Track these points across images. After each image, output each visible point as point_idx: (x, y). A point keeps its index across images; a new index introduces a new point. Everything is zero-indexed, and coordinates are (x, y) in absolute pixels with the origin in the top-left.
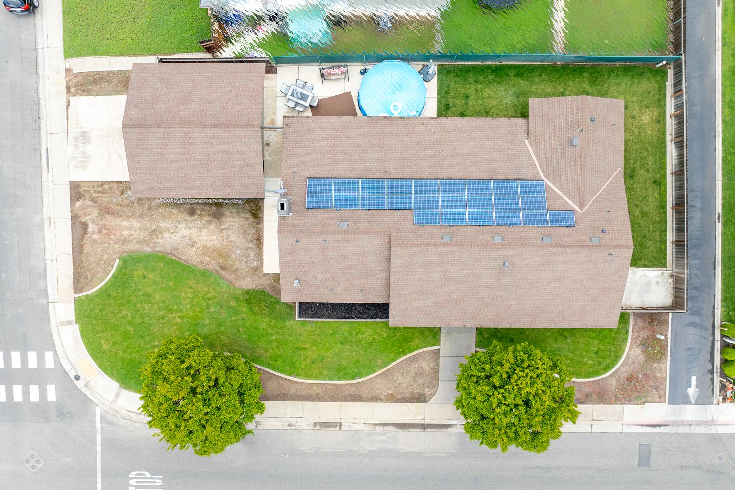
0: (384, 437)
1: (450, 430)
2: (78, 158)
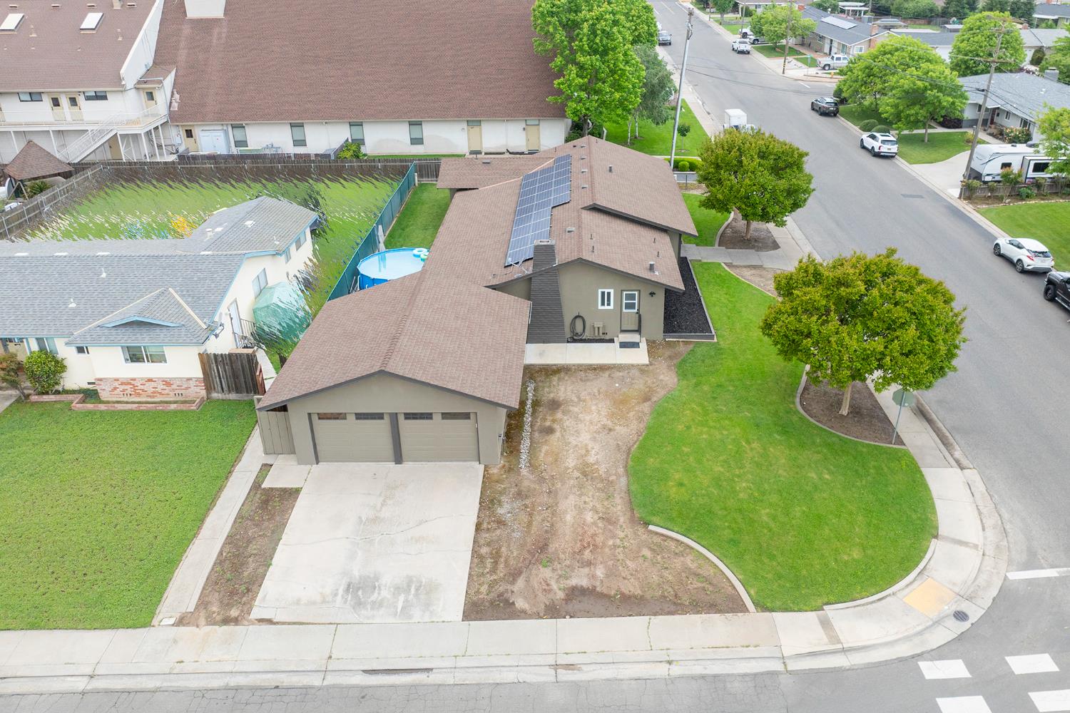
2: (406, 601)
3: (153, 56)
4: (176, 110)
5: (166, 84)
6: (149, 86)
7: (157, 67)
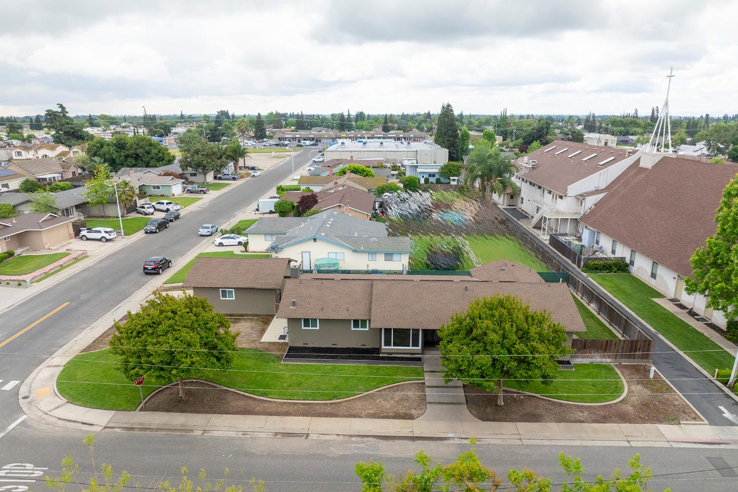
0: (363, 445)
1: (445, 442)
3: (608, 184)
4: (586, 213)
5: (588, 199)
6: (581, 198)
7: (603, 190)
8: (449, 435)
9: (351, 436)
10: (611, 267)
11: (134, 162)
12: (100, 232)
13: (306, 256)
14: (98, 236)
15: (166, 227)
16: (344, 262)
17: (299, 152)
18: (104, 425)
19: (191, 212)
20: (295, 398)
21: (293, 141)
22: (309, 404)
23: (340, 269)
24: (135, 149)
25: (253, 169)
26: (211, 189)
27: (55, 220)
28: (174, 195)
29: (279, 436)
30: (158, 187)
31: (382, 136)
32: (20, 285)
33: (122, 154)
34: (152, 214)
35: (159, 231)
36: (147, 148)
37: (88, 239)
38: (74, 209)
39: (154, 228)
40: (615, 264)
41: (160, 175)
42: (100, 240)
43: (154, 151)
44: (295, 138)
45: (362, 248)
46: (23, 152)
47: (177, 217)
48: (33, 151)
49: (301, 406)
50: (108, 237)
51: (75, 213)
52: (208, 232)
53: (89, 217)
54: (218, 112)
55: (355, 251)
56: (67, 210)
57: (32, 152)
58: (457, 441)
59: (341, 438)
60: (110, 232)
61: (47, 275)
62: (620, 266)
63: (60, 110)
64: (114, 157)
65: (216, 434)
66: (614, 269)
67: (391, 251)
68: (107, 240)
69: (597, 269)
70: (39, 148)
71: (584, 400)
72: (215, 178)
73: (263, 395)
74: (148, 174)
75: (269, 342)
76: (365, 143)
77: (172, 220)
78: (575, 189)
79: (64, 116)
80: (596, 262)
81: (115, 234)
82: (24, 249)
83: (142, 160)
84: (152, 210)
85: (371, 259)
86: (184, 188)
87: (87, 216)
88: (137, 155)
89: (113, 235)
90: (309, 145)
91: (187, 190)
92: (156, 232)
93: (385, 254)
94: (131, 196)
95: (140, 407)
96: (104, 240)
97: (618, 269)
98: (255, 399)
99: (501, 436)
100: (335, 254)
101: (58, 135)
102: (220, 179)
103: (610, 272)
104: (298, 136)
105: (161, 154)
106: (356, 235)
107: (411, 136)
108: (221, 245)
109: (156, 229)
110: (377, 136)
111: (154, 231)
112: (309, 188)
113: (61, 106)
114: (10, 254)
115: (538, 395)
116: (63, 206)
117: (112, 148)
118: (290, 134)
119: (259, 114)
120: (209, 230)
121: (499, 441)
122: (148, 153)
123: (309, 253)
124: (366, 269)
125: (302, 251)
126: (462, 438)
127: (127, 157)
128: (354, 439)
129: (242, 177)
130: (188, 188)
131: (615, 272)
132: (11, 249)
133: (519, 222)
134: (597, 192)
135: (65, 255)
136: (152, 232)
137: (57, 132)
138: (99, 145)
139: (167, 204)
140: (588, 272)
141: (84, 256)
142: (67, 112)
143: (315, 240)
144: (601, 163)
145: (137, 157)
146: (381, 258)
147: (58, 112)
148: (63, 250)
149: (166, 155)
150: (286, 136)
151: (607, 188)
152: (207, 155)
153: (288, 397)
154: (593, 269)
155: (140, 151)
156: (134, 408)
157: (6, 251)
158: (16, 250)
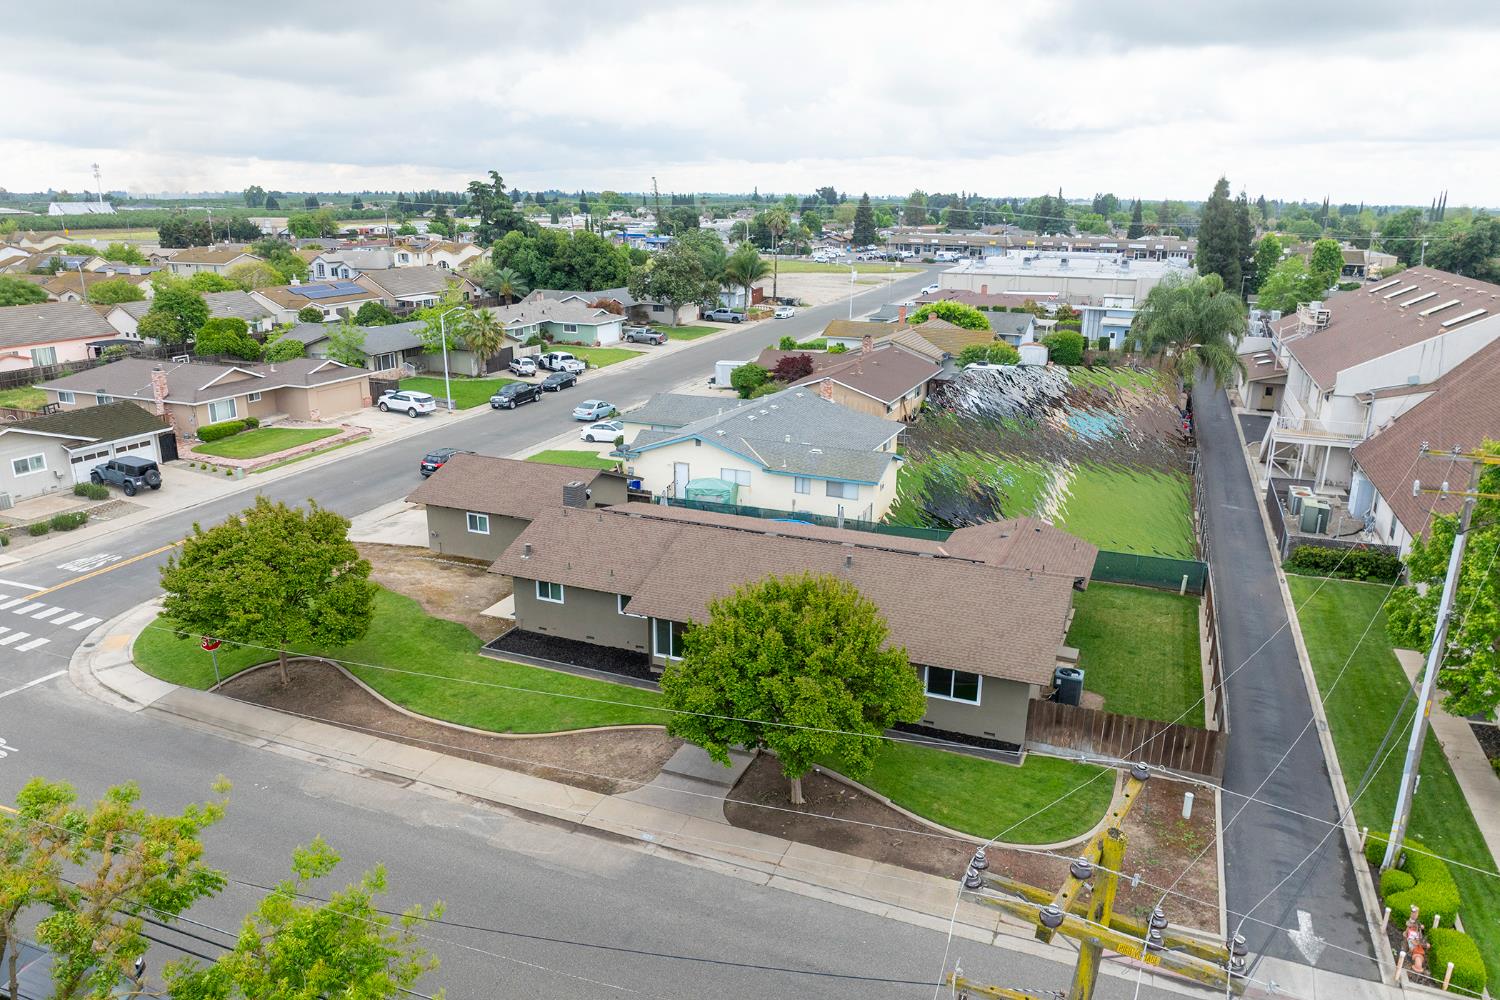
0: (479, 819)
3: (1445, 371)
4: (1372, 438)
5: (1378, 404)
6: (1367, 400)
7: (1426, 386)
8: (645, 837)
9: (479, 799)
10: (1352, 565)
11: (564, 280)
12: (407, 399)
13: (682, 471)
14: (403, 405)
15: (534, 401)
16: (750, 491)
17: (916, 274)
18: (146, 705)
19: (605, 377)
20: (447, 717)
21: (925, 250)
22: (462, 732)
23: (739, 503)
24: (569, 257)
25: (790, 302)
26: (673, 337)
27: (338, 372)
28: (599, 344)
29: (367, 775)
30: (573, 328)
31: (1116, 245)
32: (229, 474)
33: (548, 264)
34: (533, 375)
35: (517, 406)
36: (589, 256)
37: (389, 410)
38: (400, 357)
39: (507, 399)
40: (1364, 559)
41: (589, 306)
42: (406, 413)
43: (600, 262)
44: (930, 246)
45: (784, 466)
46: (410, 255)
47: (567, 384)
48: (425, 254)
49: (446, 733)
50: (419, 409)
51: (401, 364)
52: (589, 414)
53: (428, 372)
54: (817, 191)
55: (767, 470)
56: (386, 357)
57: (424, 256)
58: (649, 850)
59: (460, 799)
60: (426, 400)
61: (283, 462)
62: (1378, 567)
63: (492, 182)
64: (533, 269)
65: (282, 750)
66: (1359, 572)
67: (837, 477)
68: (419, 415)
69: (1317, 565)
70: (436, 249)
71: (976, 831)
72: (702, 316)
73: (401, 703)
74: (574, 302)
75: (494, 617)
76: (1064, 261)
77: (556, 388)
78: (1353, 379)
79: (498, 192)
80: (1316, 551)
81: (434, 405)
82: (280, 417)
83: (579, 277)
84: (531, 368)
85: (799, 489)
86: (624, 331)
87: (426, 370)
88: (572, 267)
89: (428, 407)
90: (951, 261)
91: (629, 337)
92: (509, 408)
93: (828, 482)
94: (493, 340)
95: (214, 688)
96: (412, 413)
97: (1372, 573)
98: (386, 707)
99: (742, 859)
100: (733, 472)
101: (484, 226)
102: (710, 318)
103: (1350, 578)
104: (936, 241)
105: (610, 269)
106: (788, 440)
107: (1182, 248)
108: (590, 439)
109: (510, 401)
110: (1105, 245)
111: (507, 405)
112: (843, 345)
113: (495, 175)
114: (252, 424)
115: (888, 802)
116: (382, 350)
117: (532, 254)
118: (920, 237)
119: (865, 195)
120: (590, 411)
121: (728, 867)
122: (591, 264)
123: (686, 467)
124: (789, 508)
125: (676, 460)
126: (663, 847)
127: (554, 269)
128: (478, 805)
129: (755, 318)
130: (631, 333)
131: (1363, 578)
132: (255, 416)
133: (1245, 449)
134: (1413, 388)
135: (333, 432)
136: (502, 407)
137: (484, 222)
138: (512, 246)
139: (564, 358)
140: (1294, 571)
141: (364, 435)
142: (504, 187)
143: (698, 442)
144: (1446, 324)
145: (571, 271)
146: (819, 489)
147: (490, 186)
148: (337, 426)
149: (620, 269)
150: (912, 241)
151: (1436, 384)
152: (679, 274)
153: (436, 714)
154: (1308, 566)
155: (577, 261)
156: (205, 687)
157: (245, 418)
158: (264, 417)
